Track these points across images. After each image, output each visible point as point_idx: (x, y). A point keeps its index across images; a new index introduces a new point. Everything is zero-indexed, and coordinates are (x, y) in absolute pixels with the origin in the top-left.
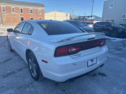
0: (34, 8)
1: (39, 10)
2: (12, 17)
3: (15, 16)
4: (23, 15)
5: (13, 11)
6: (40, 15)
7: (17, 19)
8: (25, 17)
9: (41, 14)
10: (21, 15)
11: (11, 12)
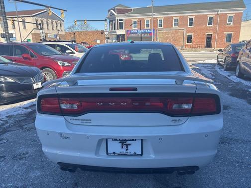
0: (219, 13)
1: (228, 15)
2: (173, 35)
3: (177, 33)
4: (191, 31)
5: (176, 25)
6: (231, 27)
7: (179, 38)
8: (195, 33)
9: (231, 25)
10: (189, 31)
11: (172, 27)
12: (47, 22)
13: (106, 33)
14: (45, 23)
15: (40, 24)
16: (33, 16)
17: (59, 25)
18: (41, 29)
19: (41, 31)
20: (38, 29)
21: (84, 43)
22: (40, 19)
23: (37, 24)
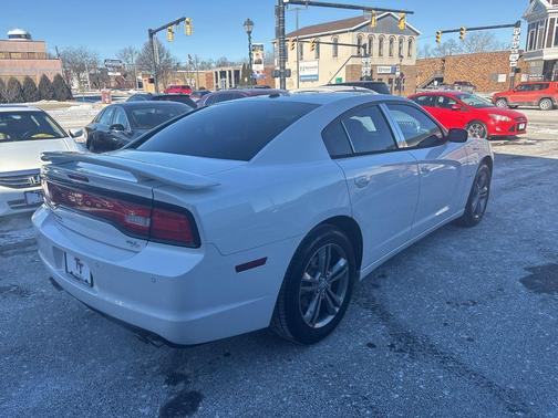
12: (381, 41)
13: (514, 58)
14: (376, 42)
15: (364, 46)
16: (353, 31)
17: (405, 44)
18: (366, 56)
19: (364, 60)
20: (359, 56)
21: (460, 83)
22: (366, 35)
23: (359, 46)
